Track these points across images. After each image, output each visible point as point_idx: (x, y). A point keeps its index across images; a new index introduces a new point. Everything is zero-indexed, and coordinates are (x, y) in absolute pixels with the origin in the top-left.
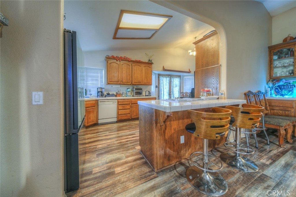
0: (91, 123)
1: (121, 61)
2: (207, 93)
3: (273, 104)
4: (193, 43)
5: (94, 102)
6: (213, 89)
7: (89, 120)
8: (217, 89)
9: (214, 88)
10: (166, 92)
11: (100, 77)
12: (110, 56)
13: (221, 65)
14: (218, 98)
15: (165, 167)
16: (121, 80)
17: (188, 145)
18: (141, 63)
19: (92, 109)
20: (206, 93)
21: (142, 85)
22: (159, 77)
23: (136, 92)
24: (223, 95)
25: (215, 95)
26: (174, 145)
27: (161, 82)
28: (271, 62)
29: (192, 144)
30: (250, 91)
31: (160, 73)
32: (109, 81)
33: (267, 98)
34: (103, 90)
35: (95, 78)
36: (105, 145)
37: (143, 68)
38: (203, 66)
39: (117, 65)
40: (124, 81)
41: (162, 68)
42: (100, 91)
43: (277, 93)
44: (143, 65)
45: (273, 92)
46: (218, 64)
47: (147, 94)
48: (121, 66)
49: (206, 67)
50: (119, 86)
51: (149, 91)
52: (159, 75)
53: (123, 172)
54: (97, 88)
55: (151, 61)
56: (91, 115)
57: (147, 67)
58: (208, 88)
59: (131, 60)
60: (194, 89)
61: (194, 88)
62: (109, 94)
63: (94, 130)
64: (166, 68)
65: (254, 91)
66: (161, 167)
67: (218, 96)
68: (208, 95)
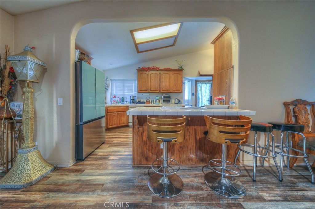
0: (122, 125)
1: (150, 71)
4: (211, 43)
5: (125, 108)
7: (120, 122)
9: (227, 95)
10: (205, 100)
11: (134, 87)
12: (141, 67)
13: (233, 67)
15: (142, 165)
16: (150, 88)
18: (169, 71)
19: (123, 113)
20: (217, 102)
21: (170, 92)
22: (196, 84)
23: (164, 100)
26: (152, 147)
27: (199, 88)
29: (176, 152)
31: (197, 79)
32: (139, 90)
34: (135, 98)
35: (130, 88)
36: (119, 141)
37: (172, 75)
39: (146, 75)
40: (152, 89)
41: (197, 73)
42: (133, 98)
44: (172, 73)
47: (176, 102)
48: (150, 76)
50: (148, 94)
51: (178, 99)
52: (196, 81)
53: (113, 159)
54: (131, 96)
55: (182, 67)
56: (122, 118)
57: (177, 74)
59: (159, 69)
62: (140, 101)
63: (123, 130)
64: (201, 73)
66: (139, 163)
67: (228, 105)
68: (221, 104)
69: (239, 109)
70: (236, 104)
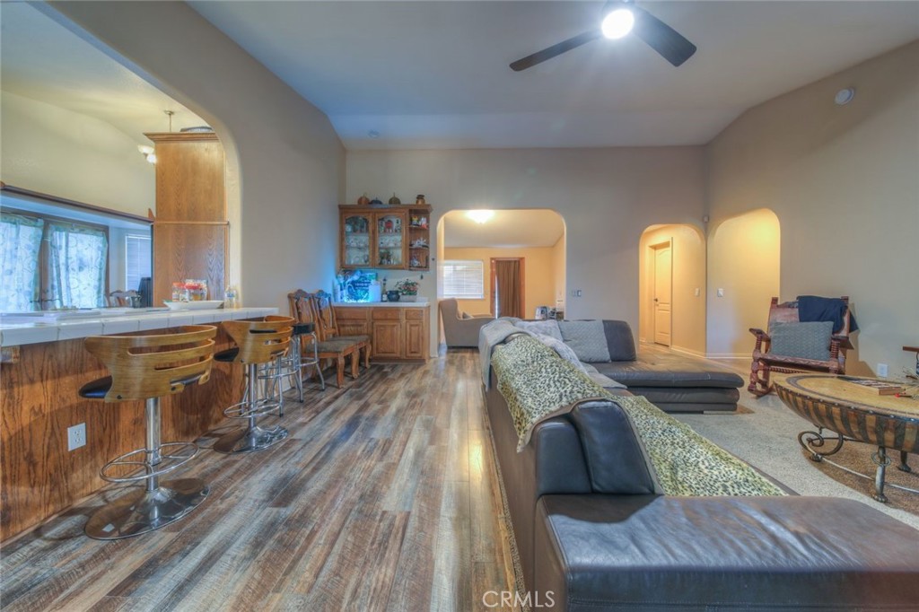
2: (190, 294)
3: (346, 315)
6: (210, 282)
8: (219, 281)
9: (212, 280)
13: (228, 224)
14: (222, 306)
17: (102, 448)
20: (187, 294)
24: (234, 299)
25: (214, 299)
26: (35, 465)
28: (342, 236)
29: (121, 440)
30: (300, 291)
33: (334, 304)
38: (179, 215)
43: (352, 295)
45: (345, 292)
46: (222, 218)
49: (190, 220)
58: (195, 278)
60: (149, 279)
61: (150, 276)
65: (310, 290)
67: (222, 301)
68: (196, 299)
69: (245, 305)
70: (237, 298)
